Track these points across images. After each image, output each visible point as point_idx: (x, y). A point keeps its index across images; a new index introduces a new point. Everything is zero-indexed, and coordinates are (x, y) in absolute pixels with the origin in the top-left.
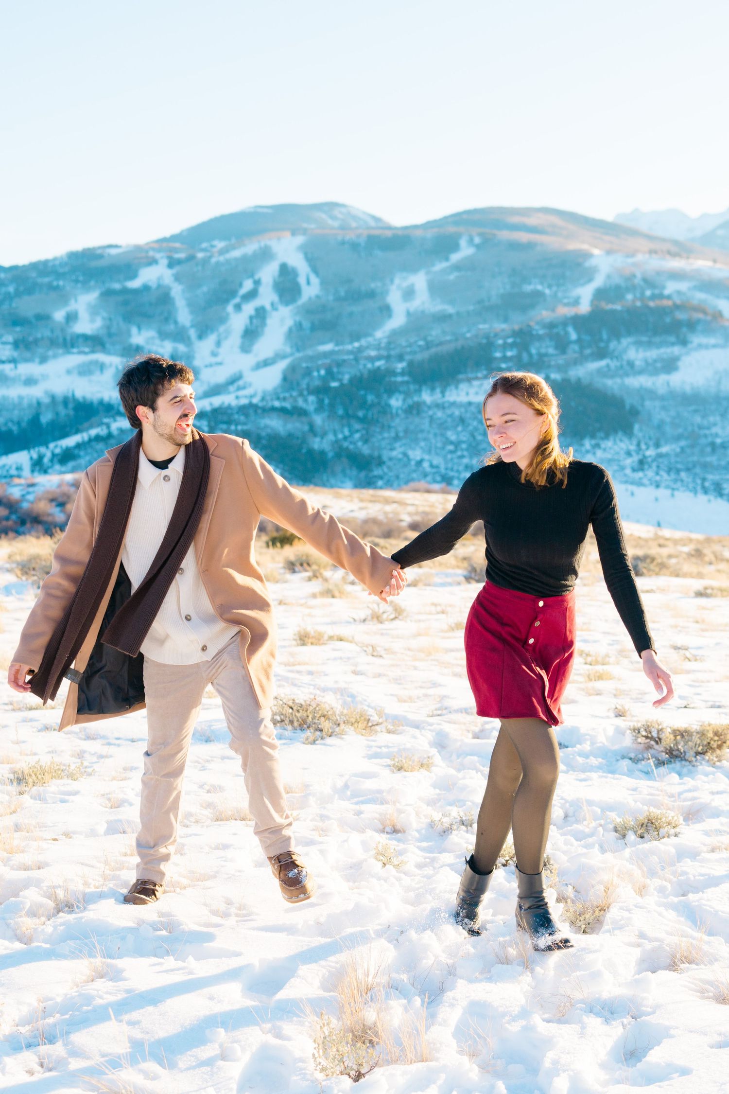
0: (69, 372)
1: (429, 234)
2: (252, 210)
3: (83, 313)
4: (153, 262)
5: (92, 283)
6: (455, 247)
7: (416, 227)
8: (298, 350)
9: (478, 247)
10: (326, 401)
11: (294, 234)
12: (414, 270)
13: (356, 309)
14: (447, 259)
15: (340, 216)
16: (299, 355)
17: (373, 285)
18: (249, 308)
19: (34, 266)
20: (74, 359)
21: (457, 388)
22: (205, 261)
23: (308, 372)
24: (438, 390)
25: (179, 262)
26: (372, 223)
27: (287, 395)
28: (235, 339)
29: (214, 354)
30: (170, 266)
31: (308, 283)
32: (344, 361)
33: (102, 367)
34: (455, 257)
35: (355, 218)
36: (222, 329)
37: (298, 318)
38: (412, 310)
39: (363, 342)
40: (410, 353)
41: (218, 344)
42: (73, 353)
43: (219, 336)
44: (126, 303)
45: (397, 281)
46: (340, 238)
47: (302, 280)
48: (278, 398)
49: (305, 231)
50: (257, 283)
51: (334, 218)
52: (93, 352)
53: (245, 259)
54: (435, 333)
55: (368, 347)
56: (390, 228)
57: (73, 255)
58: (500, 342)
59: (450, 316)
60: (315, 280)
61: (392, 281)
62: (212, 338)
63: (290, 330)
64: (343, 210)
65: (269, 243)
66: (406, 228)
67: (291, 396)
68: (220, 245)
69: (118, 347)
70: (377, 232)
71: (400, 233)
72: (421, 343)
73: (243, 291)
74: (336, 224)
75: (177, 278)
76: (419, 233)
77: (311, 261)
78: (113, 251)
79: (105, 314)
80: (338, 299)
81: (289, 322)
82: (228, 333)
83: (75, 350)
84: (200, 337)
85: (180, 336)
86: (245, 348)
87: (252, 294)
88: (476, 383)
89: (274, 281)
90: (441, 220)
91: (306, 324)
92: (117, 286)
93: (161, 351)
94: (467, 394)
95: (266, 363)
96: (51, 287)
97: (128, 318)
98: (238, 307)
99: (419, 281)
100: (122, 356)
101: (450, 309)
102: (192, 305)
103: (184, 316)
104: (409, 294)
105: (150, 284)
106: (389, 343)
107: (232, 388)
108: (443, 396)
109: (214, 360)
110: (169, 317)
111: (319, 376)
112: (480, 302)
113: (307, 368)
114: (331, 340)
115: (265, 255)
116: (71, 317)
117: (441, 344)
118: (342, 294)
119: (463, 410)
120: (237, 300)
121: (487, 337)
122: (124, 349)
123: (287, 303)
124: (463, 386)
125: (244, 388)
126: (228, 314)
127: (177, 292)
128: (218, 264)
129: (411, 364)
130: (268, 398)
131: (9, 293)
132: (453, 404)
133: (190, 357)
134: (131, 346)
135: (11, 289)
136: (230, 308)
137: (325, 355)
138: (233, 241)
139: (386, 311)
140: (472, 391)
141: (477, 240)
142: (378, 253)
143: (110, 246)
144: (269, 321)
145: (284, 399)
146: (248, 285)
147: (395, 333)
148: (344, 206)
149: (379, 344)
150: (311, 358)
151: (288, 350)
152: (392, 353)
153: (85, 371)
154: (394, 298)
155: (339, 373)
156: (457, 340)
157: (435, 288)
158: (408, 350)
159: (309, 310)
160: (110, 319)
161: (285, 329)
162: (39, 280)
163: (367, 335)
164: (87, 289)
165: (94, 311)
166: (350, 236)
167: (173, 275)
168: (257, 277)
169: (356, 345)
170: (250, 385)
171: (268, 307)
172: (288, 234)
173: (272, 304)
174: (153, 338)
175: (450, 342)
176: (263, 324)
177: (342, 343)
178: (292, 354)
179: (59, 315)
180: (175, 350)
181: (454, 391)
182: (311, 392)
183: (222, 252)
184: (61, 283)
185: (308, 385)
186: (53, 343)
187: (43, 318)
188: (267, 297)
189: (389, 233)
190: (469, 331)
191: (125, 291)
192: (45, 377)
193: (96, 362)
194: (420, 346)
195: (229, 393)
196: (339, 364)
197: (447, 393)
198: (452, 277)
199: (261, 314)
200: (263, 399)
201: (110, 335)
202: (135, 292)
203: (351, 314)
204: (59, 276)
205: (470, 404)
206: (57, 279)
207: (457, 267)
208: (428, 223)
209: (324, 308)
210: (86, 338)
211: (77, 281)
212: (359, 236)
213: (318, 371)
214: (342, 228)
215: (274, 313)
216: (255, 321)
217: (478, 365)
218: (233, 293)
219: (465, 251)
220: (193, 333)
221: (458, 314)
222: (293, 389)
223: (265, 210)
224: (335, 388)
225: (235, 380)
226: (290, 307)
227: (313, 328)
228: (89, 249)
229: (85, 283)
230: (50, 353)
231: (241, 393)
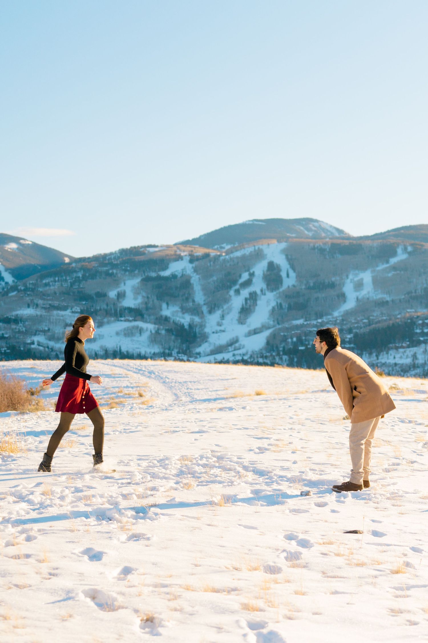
0: (117, 334)
1: (376, 243)
2: (251, 223)
3: (129, 294)
4: (179, 258)
5: (136, 272)
6: (394, 254)
7: (367, 238)
8: (278, 324)
9: (410, 253)
10: (295, 360)
11: (279, 241)
12: (364, 269)
13: (321, 295)
14: (387, 262)
15: (313, 228)
16: (278, 327)
17: (333, 279)
18: (245, 293)
19: (96, 258)
20: (122, 325)
21: (387, 353)
22: (217, 258)
23: (284, 339)
24: (374, 354)
25: (198, 259)
26: (337, 234)
27: (268, 354)
28: (234, 314)
29: (219, 324)
30: (191, 261)
31: (288, 276)
32: (310, 332)
33: (141, 331)
34: (393, 261)
35: (324, 230)
36: (225, 307)
37: (279, 301)
38: (360, 297)
39: (325, 319)
40: (357, 328)
41: (223, 317)
42: (121, 321)
43: (223, 311)
44: (159, 287)
45: (351, 277)
46: (312, 245)
47: (283, 274)
48: (262, 357)
49: (287, 239)
50: (252, 275)
51: (309, 230)
52: (135, 320)
53: (244, 257)
54: (376, 314)
55: (327, 323)
56: (349, 238)
57: (123, 252)
58: (420, 322)
59: (387, 302)
60: (292, 274)
61: (347, 277)
62: (218, 313)
63: (273, 308)
64: (316, 224)
65: (261, 247)
66: (361, 238)
67: (271, 355)
68: (228, 247)
69: (152, 317)
70: (339, 241)
71: (355, 242)
72: (365, 321)
73: (241, 281)
74: (310, 234)
75: (196, 270)
76: (368, 243)
77: (290, 260)
78: (152, 250)
79: (144, 294)
80: (309, 288)
81: (273, 304)
82: (230, 309)
83: (123, 319)
84: (210, 312)
85: (196, 311)
86: (241, 321)
87: (248, 283)
88: (401, 350)
89: (264, 274)
90: (385, 233)
91: (285, 305)
92: (153, 275)
93: (182, 321)
94: (394, 358)
95: (256, 332)
96: (107, 274)
97: (160, 297)
98: (237, 292)
99: (367, 277)
100: (155, 324)
101: (388, 298)
102: (205, 289)
103: (199, 297)
104: (359, 285)
105: (176, 273)
106: (343, 320)
107: (230, 349)
108: (378, 359)
109: (219, 328)
110: (189, 297)
111: (292, 342)
112: (409, 293)
113: (284, 336)
114: (302, 317)
115: (259, 255)
116: (121, 296)
117: (379, 322)
118: (312, 284)
119: (390, 369)
120: (237, 287)
121: (411, 318)
122: (157, 319)
123: (272, 290)
124: (392, 352)
125: (239, 349)
126: (230, 296)
127: (195, 279)
128: (224, 260)
129: (356, 335)
130: (255, 356)
131: (79, 277)
132: (384, 364)
133: (202, 326)
134: (161, 316)
135: (80, 275)
136: (232, 293)
137: (297, 327)
138: (237, 245)
139: (342, 297)
140: (398, 356)
141: (410, 249)
142: (339, 256)
143: (150, 246)
144: (259, 302)
145: (266, 357)
146: (245, 276)
147: (347, 314)
148: (317, 221)
149: (336, 321)
150: (287, 329)
151: (271, 323)
152: (345, 327)
153: (129, 333)
154: (348, 289)
155: (306, 340)
156: (390, 319)
157: (377, 282)
158: (356, 325)
159: (288, 296)
160: (148, 298)
161: (270, 308)
162: (100, 269)
163: (327, 314)
164: (132, 275)
165: (136, 292)
166: (319, 243)
167: (193, 267)
168: (251, 271)
169: (320, 321)
170: (244, 347)
171: (259, 292)
172: (275, 241)
173: (262, 291)
174: (177, 311)
175: (385, 320)
176: (255, 304)
177: (310, 320)
178: (274, 326)
179: (112, 294)
180: (192, 320)
181: (385, 356)
182: (285, 353)
183: (228, 253)
184: (115, 271)
185: (284, 348)
186: (108, 313)
187: (102, 295)
188: (258, 285)
189: (347, 242)
190: (400, 314)
191: (159, 278)
192: (101, 337)
193: (137, 327)
194: (364, 323)
195: (229, 352)
196: (306, 335)
197: (380, 357)
198: (390, 275)
199: (253, 297)
200: (251, 357)
201: (147, 309)
202: (166, 279)
203: (317, 299)
204: (114, 266)
205: (396, 364)
206: (112, 269)
207: (394, 268)
208: (376, 235)
209: (298, 294)
210: (130, 310)
211: (126, 270)
212: (325, 244)
213: (292, 338)
214: (314, 237)
215: (263, 297)
216: (248, 302)
217: (403, 338)
218: (234, 282)
219: (401, 256)
220: (205, 309)
221: (393, 301)
222: (274, 351)
223: (260, 223)
224: (301, 350)
225: (233, 342)
226: (275, 293)
227: (290, 308)
228: (135, 248)
229: (131, 271)
230: (105, 320)
231: (236, 352)
